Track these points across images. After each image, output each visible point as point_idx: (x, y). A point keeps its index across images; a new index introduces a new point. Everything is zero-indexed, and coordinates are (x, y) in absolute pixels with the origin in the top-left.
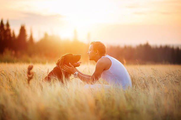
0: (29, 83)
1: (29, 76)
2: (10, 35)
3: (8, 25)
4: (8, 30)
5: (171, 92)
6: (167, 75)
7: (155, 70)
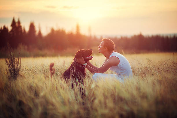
0: (52, 77)
1: (51, 71)
3: (19, 22)
4: (20, 27)
5: (164, 79)
6: (160, 65)
7: (150, 60)
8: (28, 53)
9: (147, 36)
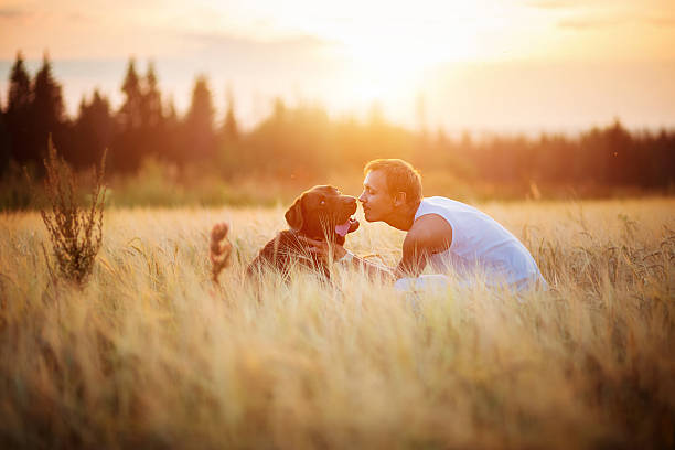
0: (215, 279)
1: (216, 258)
2: (159, 111)
3: (151, 78)
4: (154, 94)
7: (630, 223)
8: (180, 192)
9: (642, 136)
